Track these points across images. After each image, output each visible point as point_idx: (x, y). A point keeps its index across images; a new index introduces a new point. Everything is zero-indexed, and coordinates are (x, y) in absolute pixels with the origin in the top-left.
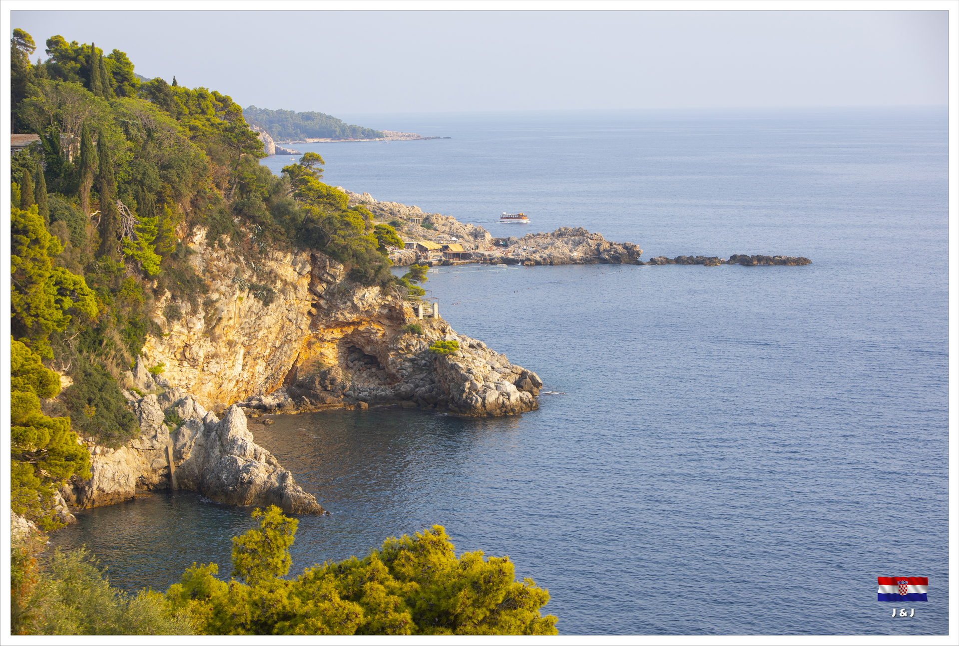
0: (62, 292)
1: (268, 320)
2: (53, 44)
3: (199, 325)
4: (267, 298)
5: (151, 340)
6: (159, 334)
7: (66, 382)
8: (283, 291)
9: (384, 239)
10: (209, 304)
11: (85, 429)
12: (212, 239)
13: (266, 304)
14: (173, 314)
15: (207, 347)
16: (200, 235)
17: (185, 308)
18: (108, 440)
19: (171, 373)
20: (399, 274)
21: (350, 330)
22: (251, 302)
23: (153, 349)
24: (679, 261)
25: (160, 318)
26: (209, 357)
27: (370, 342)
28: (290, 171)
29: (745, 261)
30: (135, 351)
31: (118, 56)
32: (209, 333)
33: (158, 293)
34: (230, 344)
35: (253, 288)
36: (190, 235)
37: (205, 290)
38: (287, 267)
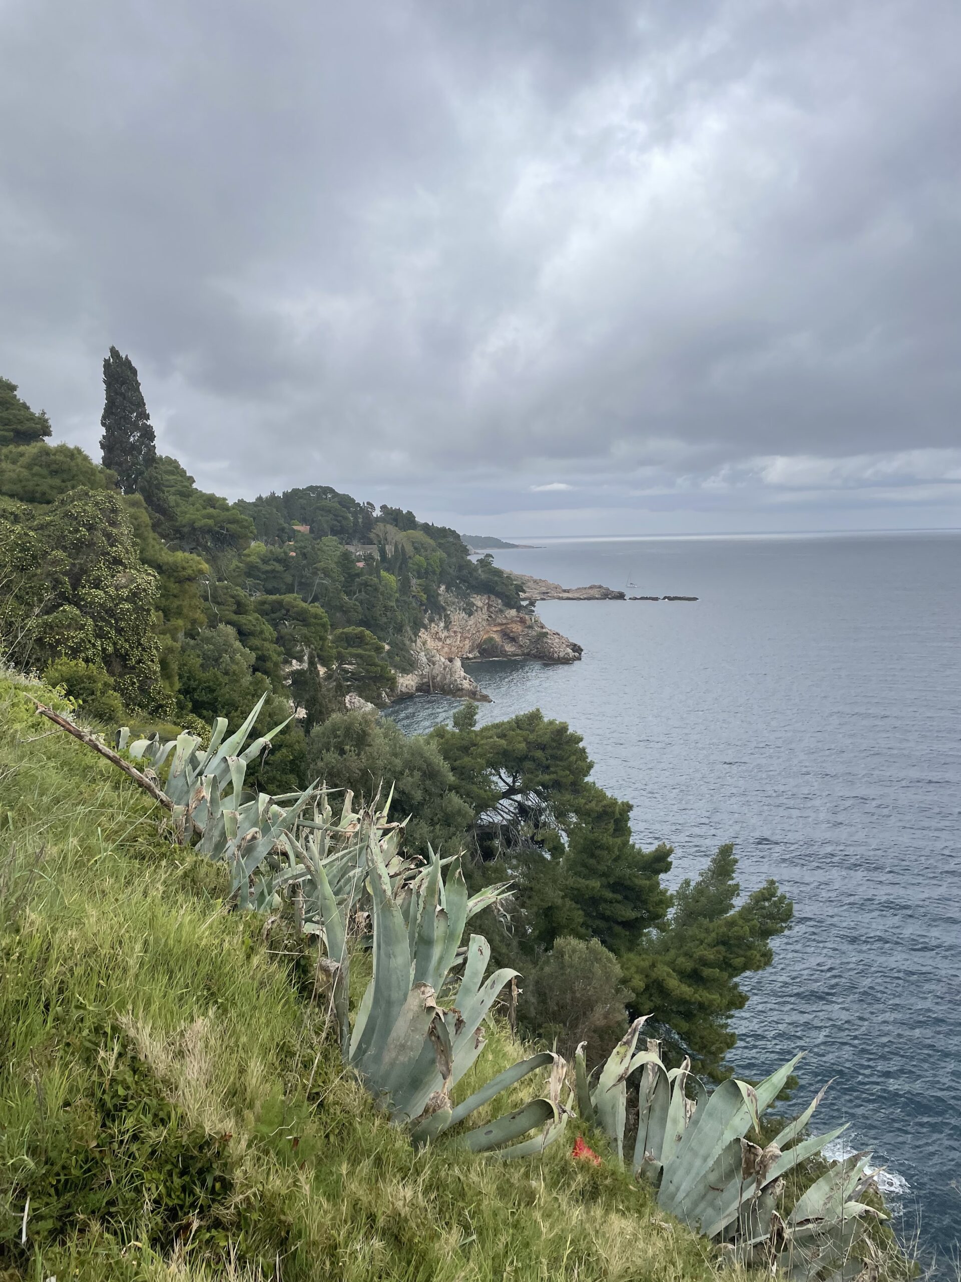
0: (386, 610)
1: (470, 623)
2: (384, 508)
3: (442, 625)
4: (470, 614)
5: (423, 630)
6: (426, 628)
7: (387, 647)
8: (476, 611)
9: (520, 588)
10: (447, 616)
11: (396, 667)
12: (448, 589)
13: (470, 616)
14: (431, 620)
15: (446, 633)
16: (443, 588)
17: (436, 618)
18: (405, 671)
19: (431, 644)
20: (524, 603)
21: (503, 627)
22: (463, 615)
23: (423, 634)
24: (642, 598)
25: (426, 621)
26: (446, 637)
27: (512, 632)
28: (480, 561)
29: (670, 599)
30: (416, 635)
31: (409, 513)
32: (446, 628)
33: (426, 611)
34: (455, 632)
35: (464, 609)
36: (439, 587)
37: (445, 610)
38: (479, 601)
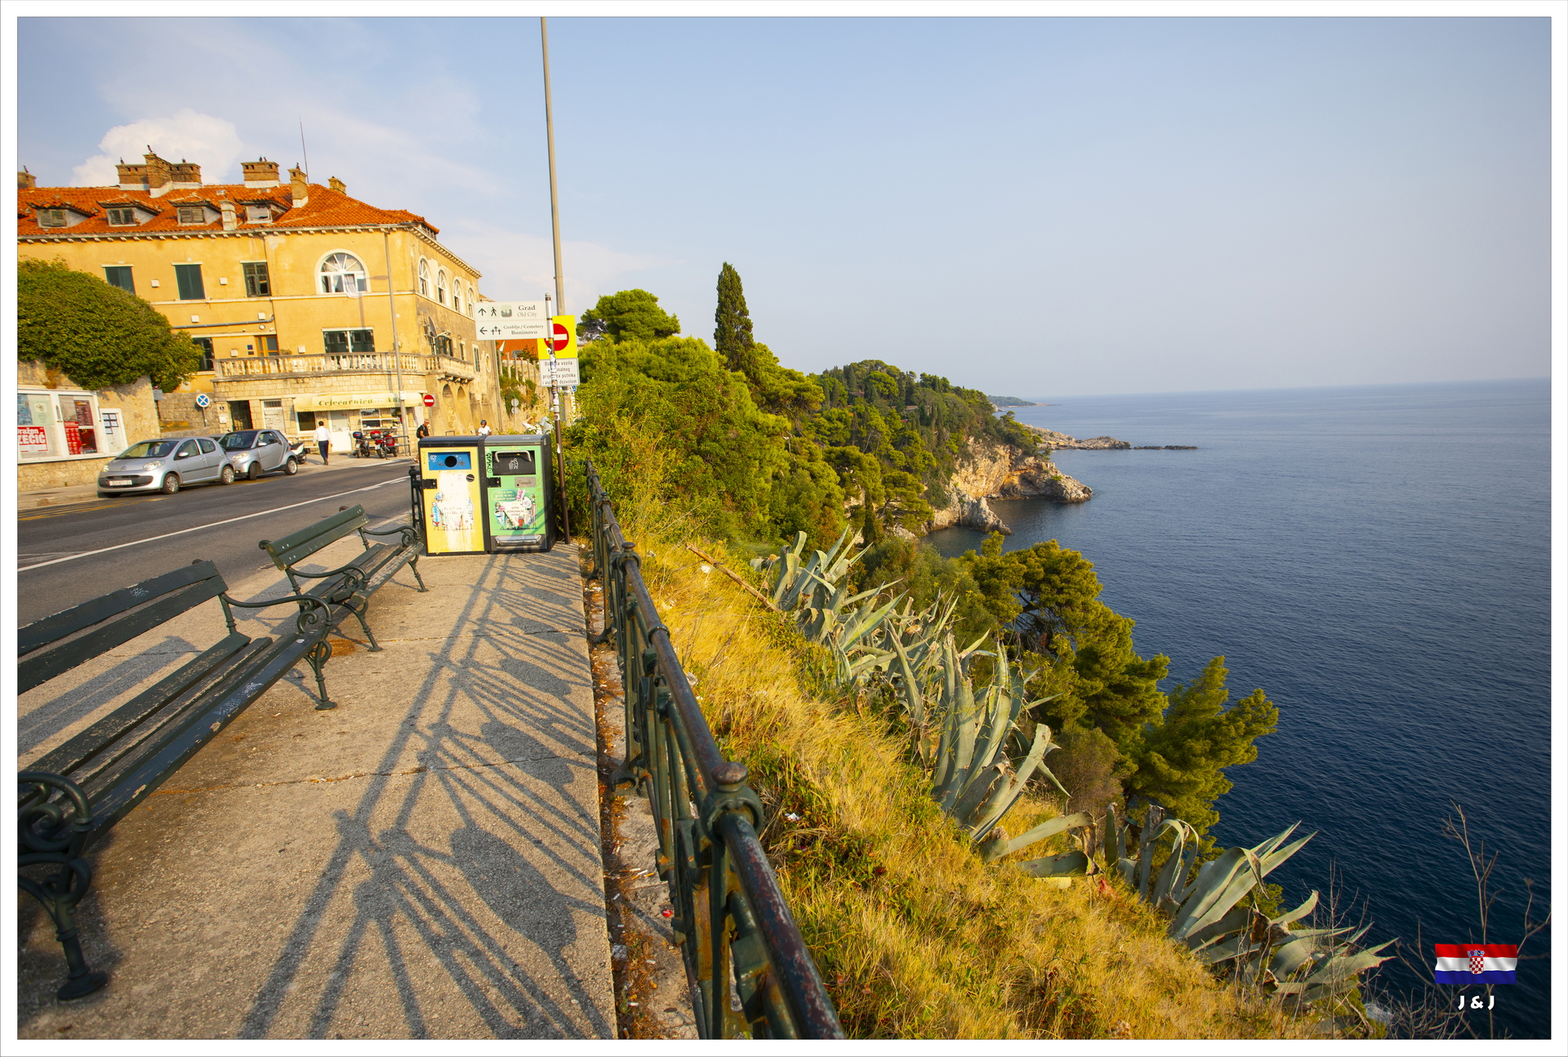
0: (925, 458)
1: (994, 468)
2: (922, 375)
3: (971, 470)
4: (994, 461)
5: (954, 474)
6: (957, 473)
7: (926, 488)
8: (1000, 458)
9: (1036, 440)
10: (974, 463)
11: (932, 504)
12: (976, 441)
13: (994, 463)
14: (962, 466)
15: (974, 477)
16: (972, 439)
17: (966, 464)
18: (939, 508)
19: (961, 486)
20: (1041, 452)
21: (1023, 472)
22: (989, 462)
23: (954, 477)
24: (1145, 448)
25: (957, 467)
26: (974, 481)
27: (1030, 476)
28: (1003, 417)
29: (1171, 448)
30: (949, 478)
31: (944, 379)
32: (974, 472)
33: (957, 459)
34: (981, 476)
35: (989, 457)
36: (968, 439)
37: (973, 458)
38: (1001, 450)
